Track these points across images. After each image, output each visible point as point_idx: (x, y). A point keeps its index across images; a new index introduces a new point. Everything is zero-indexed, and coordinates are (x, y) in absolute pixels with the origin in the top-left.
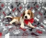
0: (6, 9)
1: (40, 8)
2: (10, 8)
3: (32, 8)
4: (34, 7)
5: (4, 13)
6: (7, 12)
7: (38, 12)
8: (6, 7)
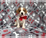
0: (11, 13)
1: (40, 12)
2: (14, 12)
3: (33, 12)
4: (34, 11)
5: (9, 16)
6: (12, 16)
7: (38, 15)
8: (11, 12)
